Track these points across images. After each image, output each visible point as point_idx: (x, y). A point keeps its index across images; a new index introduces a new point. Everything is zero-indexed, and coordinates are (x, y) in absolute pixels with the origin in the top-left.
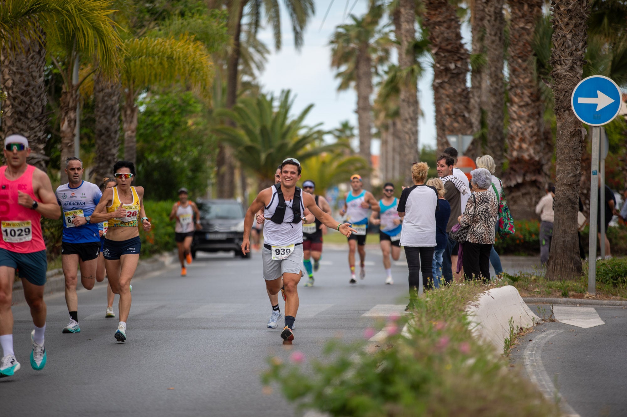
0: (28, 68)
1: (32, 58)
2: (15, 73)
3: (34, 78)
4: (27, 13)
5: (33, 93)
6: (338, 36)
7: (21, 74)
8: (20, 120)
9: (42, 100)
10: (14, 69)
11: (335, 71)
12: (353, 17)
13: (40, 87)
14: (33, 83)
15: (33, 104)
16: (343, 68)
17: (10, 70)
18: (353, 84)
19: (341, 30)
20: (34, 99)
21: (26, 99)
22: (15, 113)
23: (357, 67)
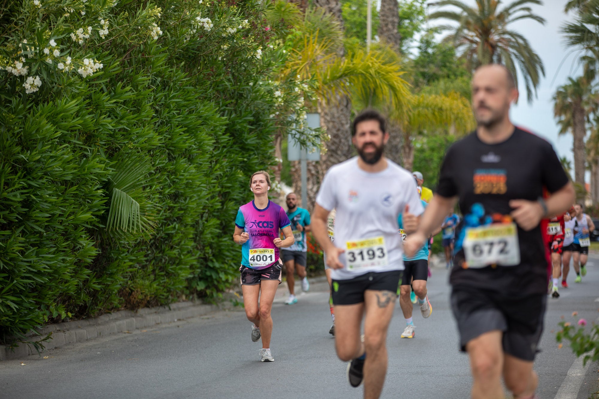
0: (338, 117)
1: (342, 110)
2: (328, 122)
3: (342, 125)
4: (341, 77)
5: (341, 136)
6: (559, 93)
7: (333, 122)
8: (332, 156)
9: (348, 141)
10: (328, 118)
11: (557, 119)
12: (570, 79)
13: (347, 132)
14: (342, 128)
15: (341, 144)
16: (563, 118)
17: (325, 119)
18: (570, 129)
19: (562, 90)
20: (343, 140)
21: (337, 140)
22: (329, 150)
23: (573, 116)
